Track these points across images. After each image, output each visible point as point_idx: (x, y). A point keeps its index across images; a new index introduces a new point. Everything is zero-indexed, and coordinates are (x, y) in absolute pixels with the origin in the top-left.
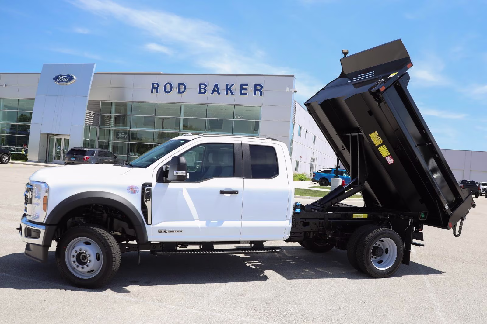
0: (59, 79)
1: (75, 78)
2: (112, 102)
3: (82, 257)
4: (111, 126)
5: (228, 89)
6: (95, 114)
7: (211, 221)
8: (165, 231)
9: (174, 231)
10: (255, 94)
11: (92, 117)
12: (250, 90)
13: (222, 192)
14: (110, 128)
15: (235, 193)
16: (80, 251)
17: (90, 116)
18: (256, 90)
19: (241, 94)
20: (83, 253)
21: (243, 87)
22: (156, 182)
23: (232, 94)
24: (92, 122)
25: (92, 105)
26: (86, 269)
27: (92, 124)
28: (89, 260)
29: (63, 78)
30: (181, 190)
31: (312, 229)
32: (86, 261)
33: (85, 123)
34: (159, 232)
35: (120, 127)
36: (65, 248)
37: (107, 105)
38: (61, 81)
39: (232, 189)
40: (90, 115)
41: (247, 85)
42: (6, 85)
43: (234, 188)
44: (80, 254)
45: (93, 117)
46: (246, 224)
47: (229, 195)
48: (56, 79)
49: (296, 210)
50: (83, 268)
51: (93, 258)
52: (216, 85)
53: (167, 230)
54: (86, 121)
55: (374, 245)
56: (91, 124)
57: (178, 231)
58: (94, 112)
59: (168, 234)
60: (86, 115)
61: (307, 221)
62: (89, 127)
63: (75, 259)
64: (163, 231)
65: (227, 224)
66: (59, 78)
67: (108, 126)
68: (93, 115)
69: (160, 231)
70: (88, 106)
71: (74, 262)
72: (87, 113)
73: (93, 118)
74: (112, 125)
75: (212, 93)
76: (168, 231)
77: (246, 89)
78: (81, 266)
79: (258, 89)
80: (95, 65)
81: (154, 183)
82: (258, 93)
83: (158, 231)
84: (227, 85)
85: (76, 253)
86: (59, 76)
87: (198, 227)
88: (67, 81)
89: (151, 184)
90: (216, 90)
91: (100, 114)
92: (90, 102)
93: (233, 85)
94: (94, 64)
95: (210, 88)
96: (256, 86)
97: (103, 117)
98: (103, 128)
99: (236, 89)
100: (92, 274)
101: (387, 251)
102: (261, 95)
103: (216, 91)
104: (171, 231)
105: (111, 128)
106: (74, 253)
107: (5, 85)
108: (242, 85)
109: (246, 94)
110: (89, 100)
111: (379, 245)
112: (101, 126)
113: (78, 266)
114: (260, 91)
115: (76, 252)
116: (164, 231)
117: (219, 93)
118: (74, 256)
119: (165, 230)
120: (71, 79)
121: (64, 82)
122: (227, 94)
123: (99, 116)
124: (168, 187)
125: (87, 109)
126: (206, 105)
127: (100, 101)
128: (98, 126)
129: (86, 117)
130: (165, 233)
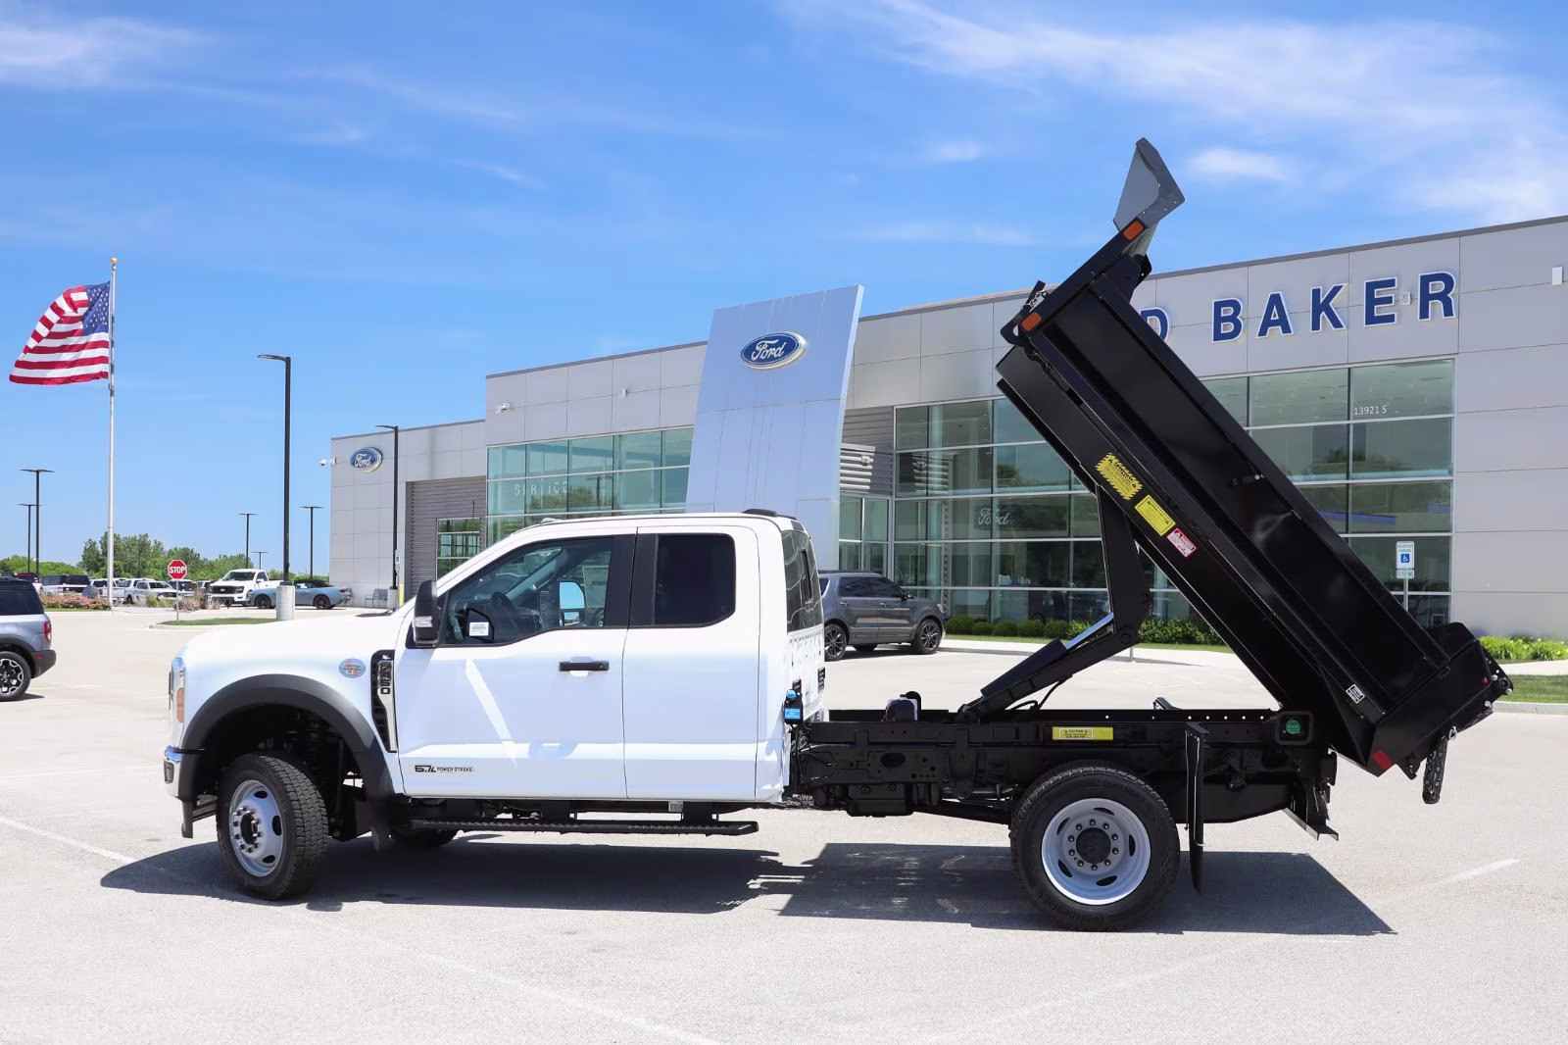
0: (757, 352)
1: (801, 341)
2: (928, 407)
4: (933, 490)
5: (1321, 307)
6: (877, 455)
7: (545, 745)
8: (431, 770)
9: (452, 769)
10: (1424, 314)
11: (866, 464)
12: (1406, 300)
13: (566, 667)
14: (927, 495)
15: (600, 667)
16: (248, 810)
17: (860, 463)
18: (1426, 297)
19: (1371, 319)
20: (251, 816)
21: (1378, 293)
22: (404, 647)
23: (1337, 324)
24: (869, 481)
25: (860, 424)
27: (868, 487)
28: (261, 834)
29: (768, 348)
30: (463, 664)
31: (914, 776)
32: (256, 834)
33: (841, 489)
34: (417, 770)
35: (971, 491)
37: (916, 417)
38: (762, 357)
39: (590, 658)
40: (859, 459)
41: (1391, 283)
42: (627, 392)
43: (596, 656)
44: (246, 818)
45: (871, 464)
46: (641, 751)
47: (584, 673)
48: (749, 351)
49: (788, 713)
50: (252, 851)
51: (264, 827)
52: (1275, 300)
53: (435, 766)
54: (842, 482)
56: (864, 490)
57: (462, 769)
58: (873, 449)
59: (438, 775)
60: (842, 461)
61: (895, 749)
62: (859, 501)
64: (427, 768)
65: (585, 751)
66: (757, 348)
67: (922, 488)
68: (871, 457)
69: (419, 769)
70: (844, 430)
71: (238, 837)
72: (842, 454)
73: (870, 467)
74: (936, 486)
75: (1263, 332)
76: (439, 768)
77: (1388, 300)
78: (248, 847)
79: (1437, 292)
80: (861, 290)
81: (400, 649)
82: (1436, 306)
83: (414, 768)
84: (1316, 293)
85: (241, 815)
86: (758, 342)
87: (509, 760)
88: (779, 355)
89: (391, 654)
90: (1276, 316)
91: (895, 452)
92: (852, 417)
93: (1336, 290)
94: (856, 288)
95: (1254, 312)
96: (1425, 281)
97: (907, 460)
98: (907, 497)
99: (1350, 302)
100: (268, 865)
101: (1132, 845)
102: (1448, 312)
103: (1275, 323)
104: (445, 769)
105: (933, 495)
106: (235, 816)
107: (624, 391)
108: (1371, 287)
109: (1391, 319)
110: (847, 411)
111: (1103, 825)
112: (901, 491)
113: (243, 847)
114: (1443, 297)
115: (239, 813)
117: (1286, 330)
118: (238, 824)
119: (430, 767)
120: (790, 345)
121: (772, 359)
122: (1316, 326)
123: (892, 460)
124: (432, 658)
125: (843, 441)
126: (1246, 379)
127: (893, 407)
128: (891, 494)
129: (842, 468)
130: (430, 773)
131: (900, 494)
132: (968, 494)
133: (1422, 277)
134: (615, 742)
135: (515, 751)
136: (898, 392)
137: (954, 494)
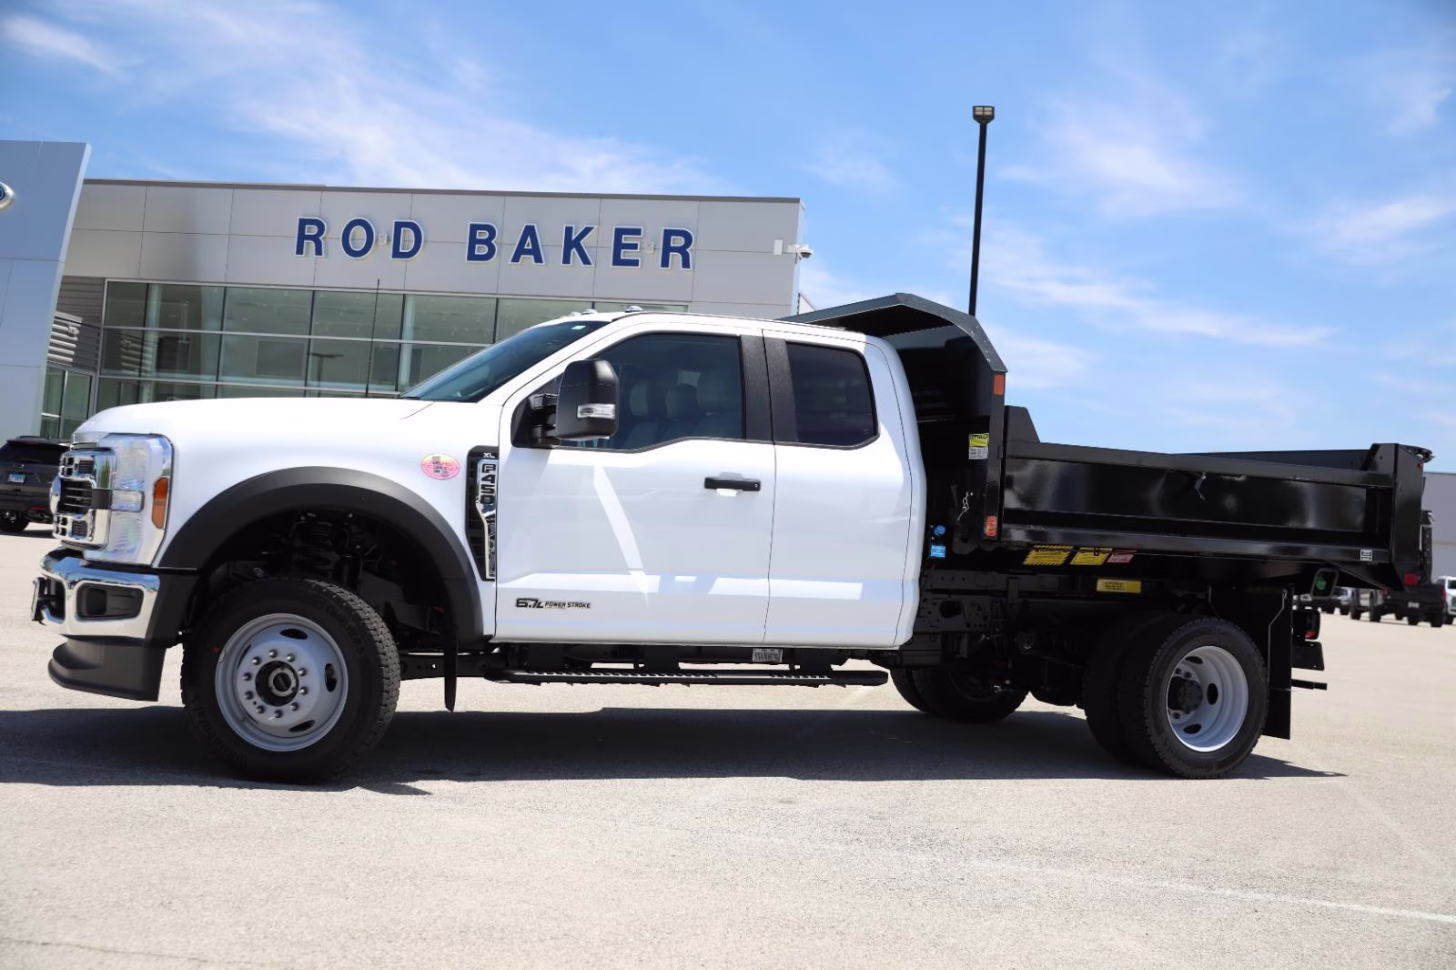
1: (10, 191)
2: (148, 284)
3: (275, 680)
4: (146, 371)
5: (573, 243)
6: (84, 327)
7: (679, 578)
8: (537, 604)
9: (564, 604)
10: (665, 263)
11: (72, 335)
12: (649, 250)
13: (711, 484)
14: (140, 376)
15: (752, 486)
16: (273, 656)
17: (67, 333)
18: (667, 249)
19: (617, 261)
20: (282, 665)
21: (626, 239)
22: (510, 445)
23: (586, 261)
24: (72, 353)
25: (76, 293)
26: (291, 717)
27: (71, 360)
28: (302, 688)
30: (590, 471)
31: (968, 625)
32: (289, 692)
33: (49, 359)
34: (517, 606)
35: (177, 375)
36: (216, 650)
37: (130, 295)
39: (739, 475)
40: (65, 328)
41: (637, 232)
43: (748, 474)
44: (270, 667)
45: (77, 336)
46: (784, 587)
47: (731, 493)
49: (935, 551)
50: (280, 714)
51: (315, 680)
52: (529, 231)
53: (543, 600)
54: (51, 352)
55: (1173, 675)
56: (68, 362)
57: (577, 605)
58: (80, 320)
59: (546, 612)
60: (54, 330)
61: (954, 598)
62: (60, 374)
63: (251, 685)
64: (532, 603)
65: (724, 586)
67: (133, 369)
68: (78, 328)
69: (521, 603)
70: (60, 296)
71: (250, 695)
72: (55, 323)
73: (75, 338)
74: (149, 369)
75: (516, 259)
76: (547, 603)
77: (634, 246)
78: (271, 709)
79: (677, 246)
80: (88, 149)
81: (506, 447)
82: (676, 258)
83: (515, 602)
84: (569, 230)
85: (257, 664)
87: (641, 593)
89: (495, 452)
90: (529, 246)
91: (102, 327)
92: (68, 282)
93: (587, 230)
94: (83, 146)
95: (508, 239)
96: (668, 234)
97: (113, 337)
98: (111, 375)
99: (600, 244)
100: (308, 734)
101: (1213, 694)
102: (686, 264)
103: (528, 252)
104: (556, 605)
106: (249, 665)
108: (619, 233)
109: (635, 263)
110: (64, 277)
111: (1188, 675)
112: (106, 367)
113: (262, 710)
114: (682, 251)
115: (259, 660)
116: (534, 602)
117: (538, 259)
118: (249, 676)
119: (537, 601)
122: (566, 260)
123: (99, 334)
124: (549, 462)
125: (58, 309)
126: (495, 301)
127: (104, 279)
128: (96, 370)
129: (53, 337)
130: (536, 610)
131: (104, 371)
132: (174, 378)
133: (665, 231)
134: (756, 576)
135: (644, 583)
136: (115, 265)
137: (157, 377)
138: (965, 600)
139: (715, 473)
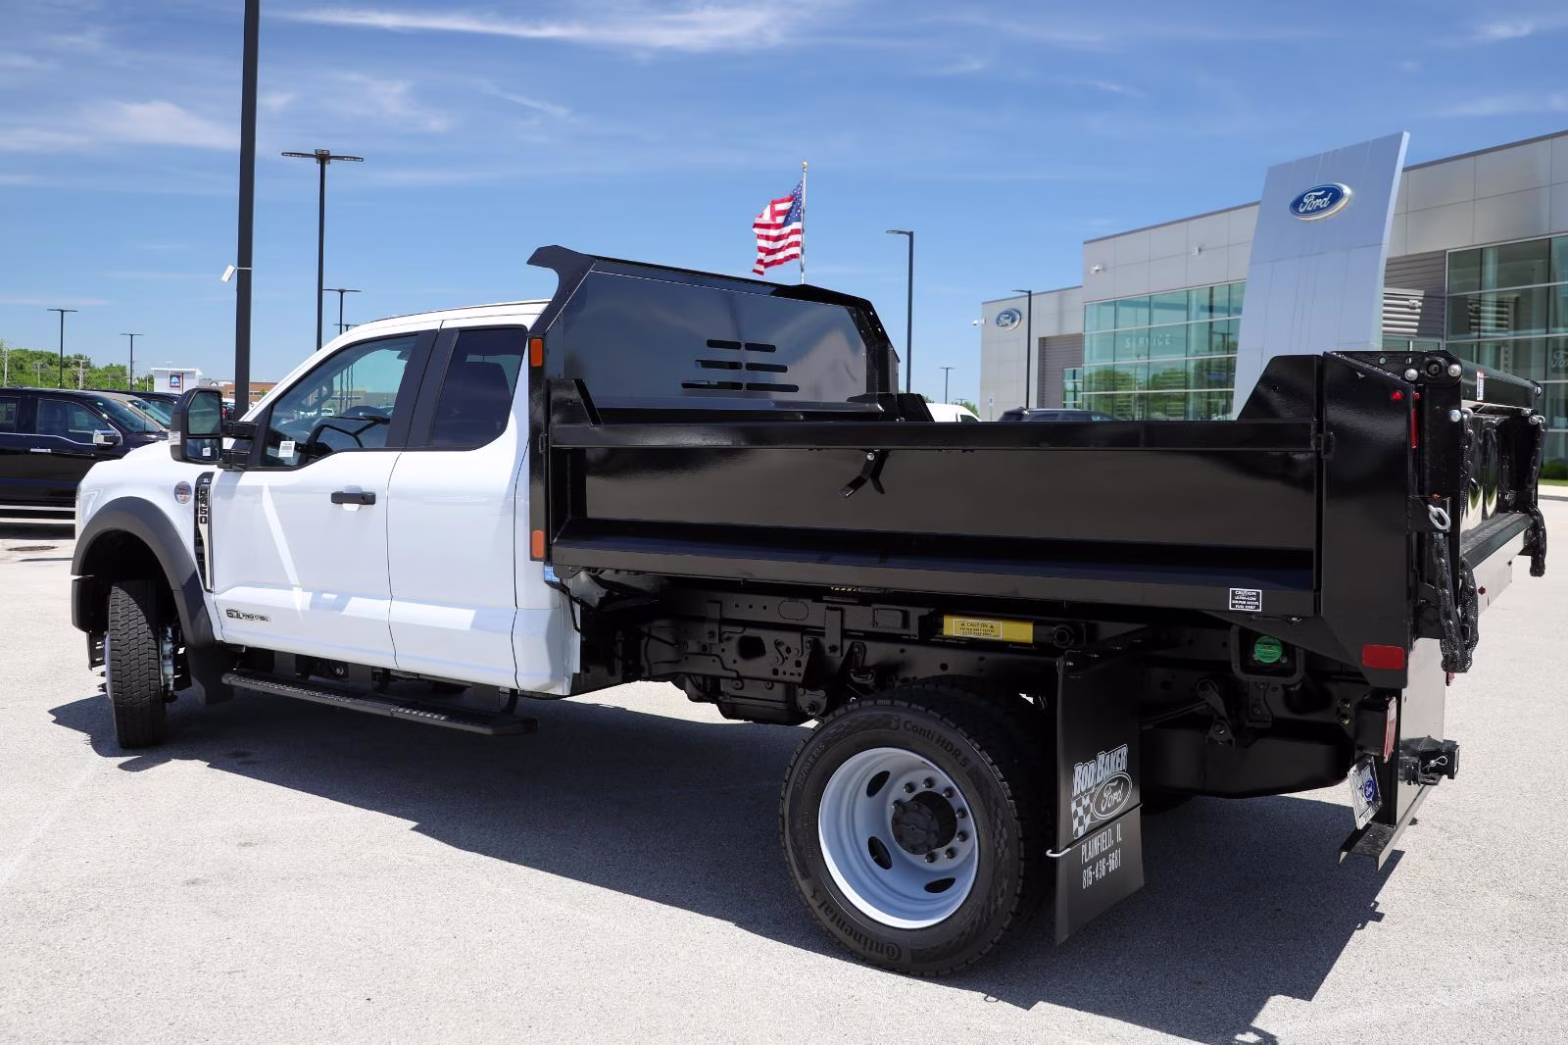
0: (1305, 204)
1: (1347, 190)
2: (1481, 249)
4: (1485, 331)
6: (1427, 298)
7: (323, 595)
9: (253, 616)
11: (1413, 308)
13: (339, 498)
14: (1479, 337)
15: (366, 499)
17: (1407, 307)
24: (1417, 324)
25: (1418, 269)
27: (1415, 330)
29: (1315, 200)
33: (1384, 332)
35: (1533, 331)
37: (1470, 260)
38: (1309, 209)
39: (359, 488)
40: (1405, 303)
42: (1200, 250)
43: (366, 487)
45: (1419, 308)
46: (406, 611)
47: (354, 507)
48: (1297, 203)
53: (241, 612)
54: (1385, 325)
56: (1411, 333)
57: (261, 618)
58: (1421, 293)
59: (244, 623)
60: (1386, 305)
61: (750, 632)
62: (1406, 344)
64: (236, 616)
65: (358, 606)
66: (1305, 200)
68: (1420, 301)
69: (230, 614)
70: (1386, 271)
72: (1385, 298)
73: (1418, 311)
76: (244, 615)
80: (1406, 136)
81: (218, 472)
83: (226, 613)
86: (1305, 195)
88: (1325, 206)
91: (1447, 295)
92: (1396, 264)
94: (1401, 135)
97: (1459, 303)
98: (1460, 339)
104: (249, 617)
105: (1485, 337)
107: (1197, 250)
110: (1388, 260)
112: (1453, 334)
119: (238, 612)
120: (1335, 195)
121: (1319, 209)
123: (1443, 303)
125: (1387, 285)
127: (1445, 251)
128: (1442, 337)
129: (1385, 312)
130: (238, 619)
131: (1452, 337)
132: (1530, 334)
134: (382, 598)
135: (299, 599)
136: (1452, 236)
137: (1515, 335)
138: (768, 637)
139: (342, 486)
